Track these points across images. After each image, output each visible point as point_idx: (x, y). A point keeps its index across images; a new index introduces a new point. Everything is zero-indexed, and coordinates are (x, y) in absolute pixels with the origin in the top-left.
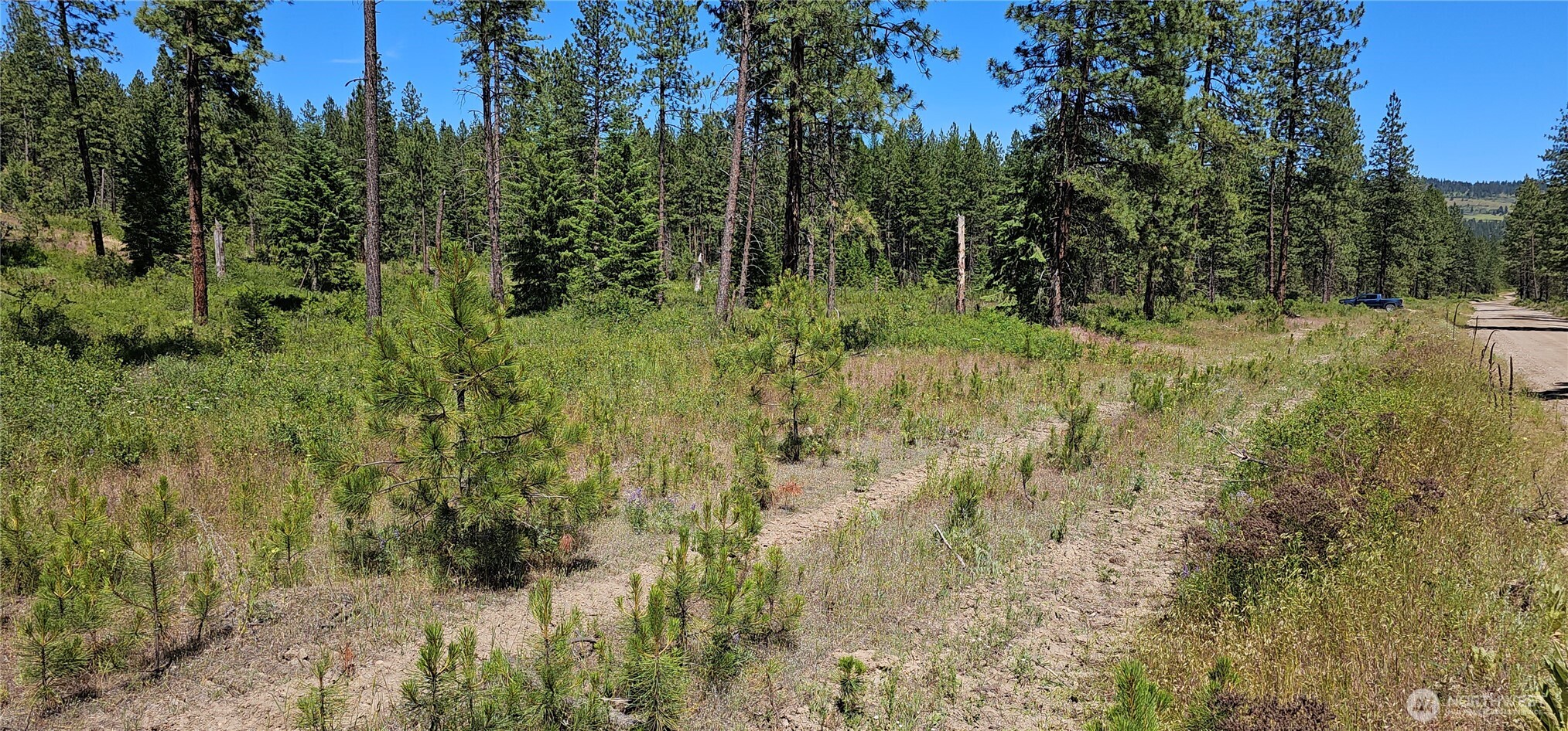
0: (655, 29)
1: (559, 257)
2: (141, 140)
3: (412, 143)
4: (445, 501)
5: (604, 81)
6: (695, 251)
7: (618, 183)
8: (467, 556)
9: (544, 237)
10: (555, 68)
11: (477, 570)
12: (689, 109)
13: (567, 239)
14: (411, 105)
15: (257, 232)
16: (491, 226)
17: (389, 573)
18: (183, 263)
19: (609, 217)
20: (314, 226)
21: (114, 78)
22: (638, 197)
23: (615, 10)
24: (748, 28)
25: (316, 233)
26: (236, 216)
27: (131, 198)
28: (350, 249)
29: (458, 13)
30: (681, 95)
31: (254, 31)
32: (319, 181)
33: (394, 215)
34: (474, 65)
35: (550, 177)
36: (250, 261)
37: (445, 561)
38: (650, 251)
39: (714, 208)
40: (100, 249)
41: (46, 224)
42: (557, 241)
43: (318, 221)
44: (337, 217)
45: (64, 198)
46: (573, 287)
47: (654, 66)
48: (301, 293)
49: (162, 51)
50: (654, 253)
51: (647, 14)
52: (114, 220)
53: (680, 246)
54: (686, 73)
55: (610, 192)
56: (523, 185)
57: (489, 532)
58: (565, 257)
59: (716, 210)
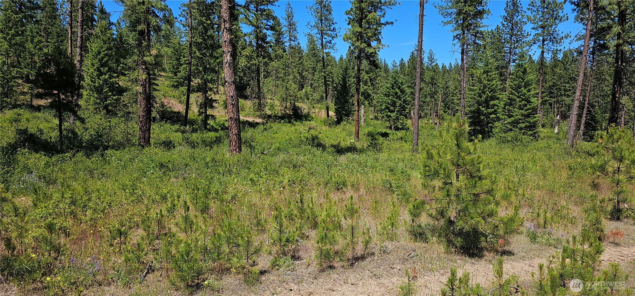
0: (541, 15)
1: (489, 117)
2: (342, 78)
3: (431, 73)
4: (450, 218)
5: (514, 40)
6: (555, 114)
7: (520, 85)
8: (459, 241)
9: (483, 109)
10: (491, 38)
11: (462, 247)
12: (557, 49)
13: (494, 110)
14: (431, 59)
15: (374, 109)
16: (462, 105)
17: (427, 242)
18: (352, 120)
19: (515, 100)
20: (394, 106)
21: (334, 58)
22: (529, 91)
23: (522, 9)
24: (592, 9)
25: (395, 109)
26: (369, 104)
27: (337, 98)
28: (406, 115)
29: (453, 20)
30: (553, 43)
31: (379, 37)
32: (397, 90)
33: (422, 101)
34: (458, 40)
35: (487, 84)
36: (372, 119)
37: (449, 242)
38: (534, 114)
39: (566, 94)
40: (328, 116)
41: (314, 107)
42: (489, 110)
43: (395, 105)
44: (402, 103)
45: (319, 99)
46: (495, 130)
47: (540, 32)
48: (389, 131)
49: (350, 47)
50: (536, 115)
51: (537, 9)
52: (332, 106)
53: (547, 112)
54: (556, 33)
55: (515, 89)
56: (475, 88)
57: (468, 232)
58: (493, 118)
59: (568, 95)
